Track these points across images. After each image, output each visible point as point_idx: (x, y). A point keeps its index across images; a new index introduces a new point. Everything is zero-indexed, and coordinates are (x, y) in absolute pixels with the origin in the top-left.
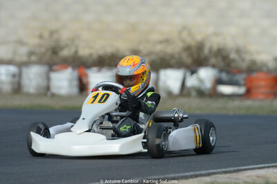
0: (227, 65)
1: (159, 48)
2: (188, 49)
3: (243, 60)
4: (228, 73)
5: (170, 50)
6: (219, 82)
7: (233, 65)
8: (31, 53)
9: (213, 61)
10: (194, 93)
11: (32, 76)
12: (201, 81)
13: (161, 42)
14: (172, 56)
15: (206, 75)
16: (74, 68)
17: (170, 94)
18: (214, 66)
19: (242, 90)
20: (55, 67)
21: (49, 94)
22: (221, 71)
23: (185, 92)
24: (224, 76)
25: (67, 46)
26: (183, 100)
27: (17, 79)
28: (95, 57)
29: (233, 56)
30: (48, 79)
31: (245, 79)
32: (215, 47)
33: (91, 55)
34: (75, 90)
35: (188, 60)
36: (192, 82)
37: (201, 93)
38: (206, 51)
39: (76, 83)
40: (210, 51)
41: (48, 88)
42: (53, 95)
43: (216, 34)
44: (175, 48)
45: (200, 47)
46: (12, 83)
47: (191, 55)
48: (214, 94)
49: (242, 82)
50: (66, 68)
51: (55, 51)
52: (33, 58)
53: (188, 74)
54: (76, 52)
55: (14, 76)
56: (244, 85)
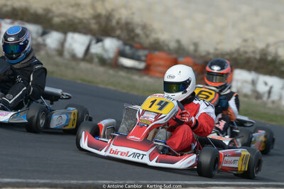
0: (132, 38)
1: (70, 11)
2: (97, 17)
3: (147, 36)
4: (132, 46)
5: (79, 14)
6: (121, 54)
7: (137, 39)
9: (118, 32)
10: (96, 60)
12: (103, 48)
14: (81, 21)
15: (110, 45)
17: (74, 57)
18: (118, 38)
19: (141, 65)
22: (125, 44)
23: (88, 57)
24: (127, 49)
26: (83, 65)
28: (9, 8)
29: (138, 31)
31: (146, 56)
32: (123, 21)
33: (5, 5)
35: (94, 26)
36: (96, 49)
37: (103, 61)
38: (114, 23)
40: (118, 23)
43: (125, 6)
44: (85, 14)
45: (109, 17)
47: (99, 23)
48: (115, 65)
49: (143, 58)
53: (94, 42)
56: (144, 61)
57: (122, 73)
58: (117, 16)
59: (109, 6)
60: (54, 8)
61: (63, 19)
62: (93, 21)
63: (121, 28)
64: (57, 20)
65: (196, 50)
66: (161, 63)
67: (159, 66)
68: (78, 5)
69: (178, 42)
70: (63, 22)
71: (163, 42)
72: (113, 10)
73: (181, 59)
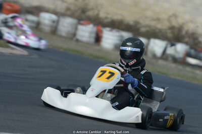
0: (196, 44)
1: (153, 23)
2: (172, 28)
4: (196, 50)
5: (159, 26)
6: (188, 55)
8: (68, 9)
9: (186, 40)
10: (170, 59)
11: (65, 25)
12: (176, 50)
13: (155, 20)
14: (160, 31)
15: (181, 49)
16: (95, 25)
17: (154, 56)
18: (187, 43)
20: (82, 22)
21: (75, 39)
22: (191, 48)
23: (165, 56)
24: (193, 52)
25: (92, 9)
26: (161, 62)
27: (55, 24)
28: (109, 20)
29: (201, 39)
30: (76, 29)
32: (190, 32)
33: (106, 18)
34: (92, 40)
35: (170, 35)
36: (170, 51)
37: (175, 60)
38: (184, 32)
39: (94, 35)
40: (187, 33)
41: (74, 35)
42: (77, 40)
43: (192, 21)
44: (163, 26)
45: (180, 29)
46: (51, 26)
48: (183, 62)
50: (89, 24)
51: (84, 11)
52: (69, 13)
53: (169, 46)
54: (98, 15)
55: (54, 22)
57: (188, 69)
58: (186, 28)
59: (180, 21)
60: (141, 21)
61: (147, 29)
62: (169, 31)
63: (189, 37)
64: (143, 30)
68: (158, 20)
70: (147, 31)
72: (183, 24)
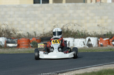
3: (15, 34)
7: (11, 35)
19: (16, 45)
49: (16, 42)
56: (17, 43)
65: (35, 35)
66: (24, 42)
67: (23, 44)
69: (28, 33)
71: (22, 34)
73: (31, 39)
